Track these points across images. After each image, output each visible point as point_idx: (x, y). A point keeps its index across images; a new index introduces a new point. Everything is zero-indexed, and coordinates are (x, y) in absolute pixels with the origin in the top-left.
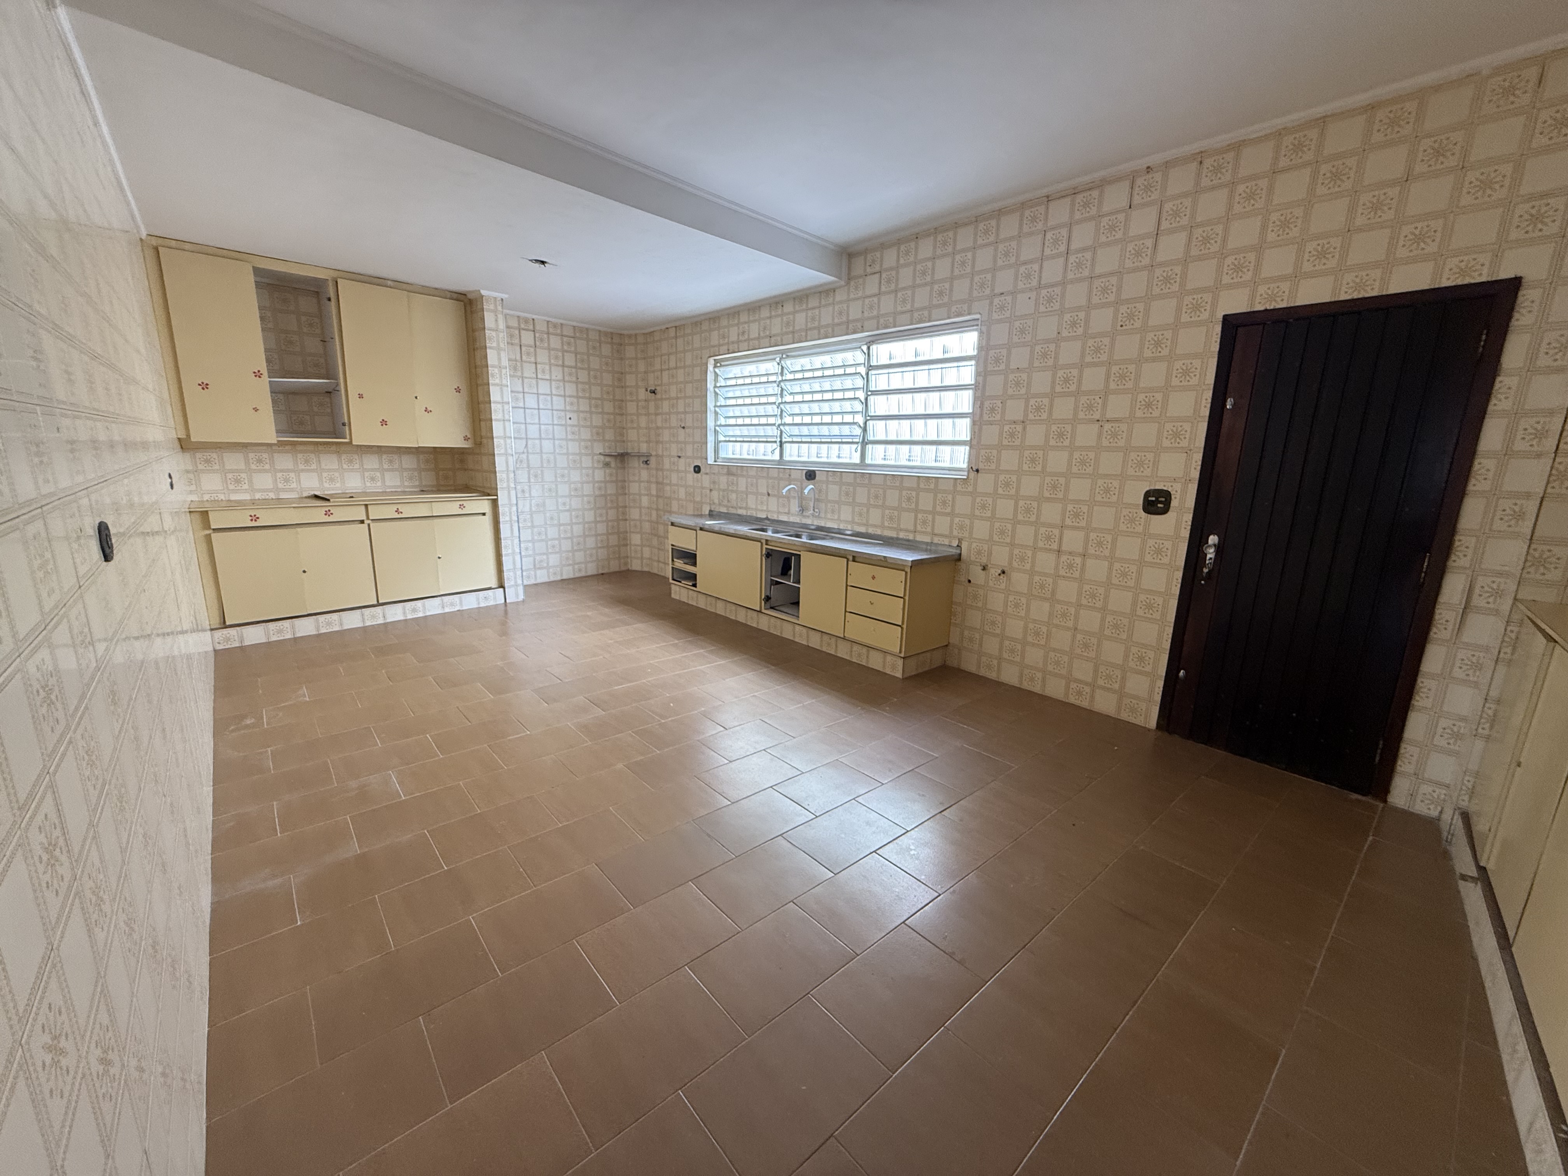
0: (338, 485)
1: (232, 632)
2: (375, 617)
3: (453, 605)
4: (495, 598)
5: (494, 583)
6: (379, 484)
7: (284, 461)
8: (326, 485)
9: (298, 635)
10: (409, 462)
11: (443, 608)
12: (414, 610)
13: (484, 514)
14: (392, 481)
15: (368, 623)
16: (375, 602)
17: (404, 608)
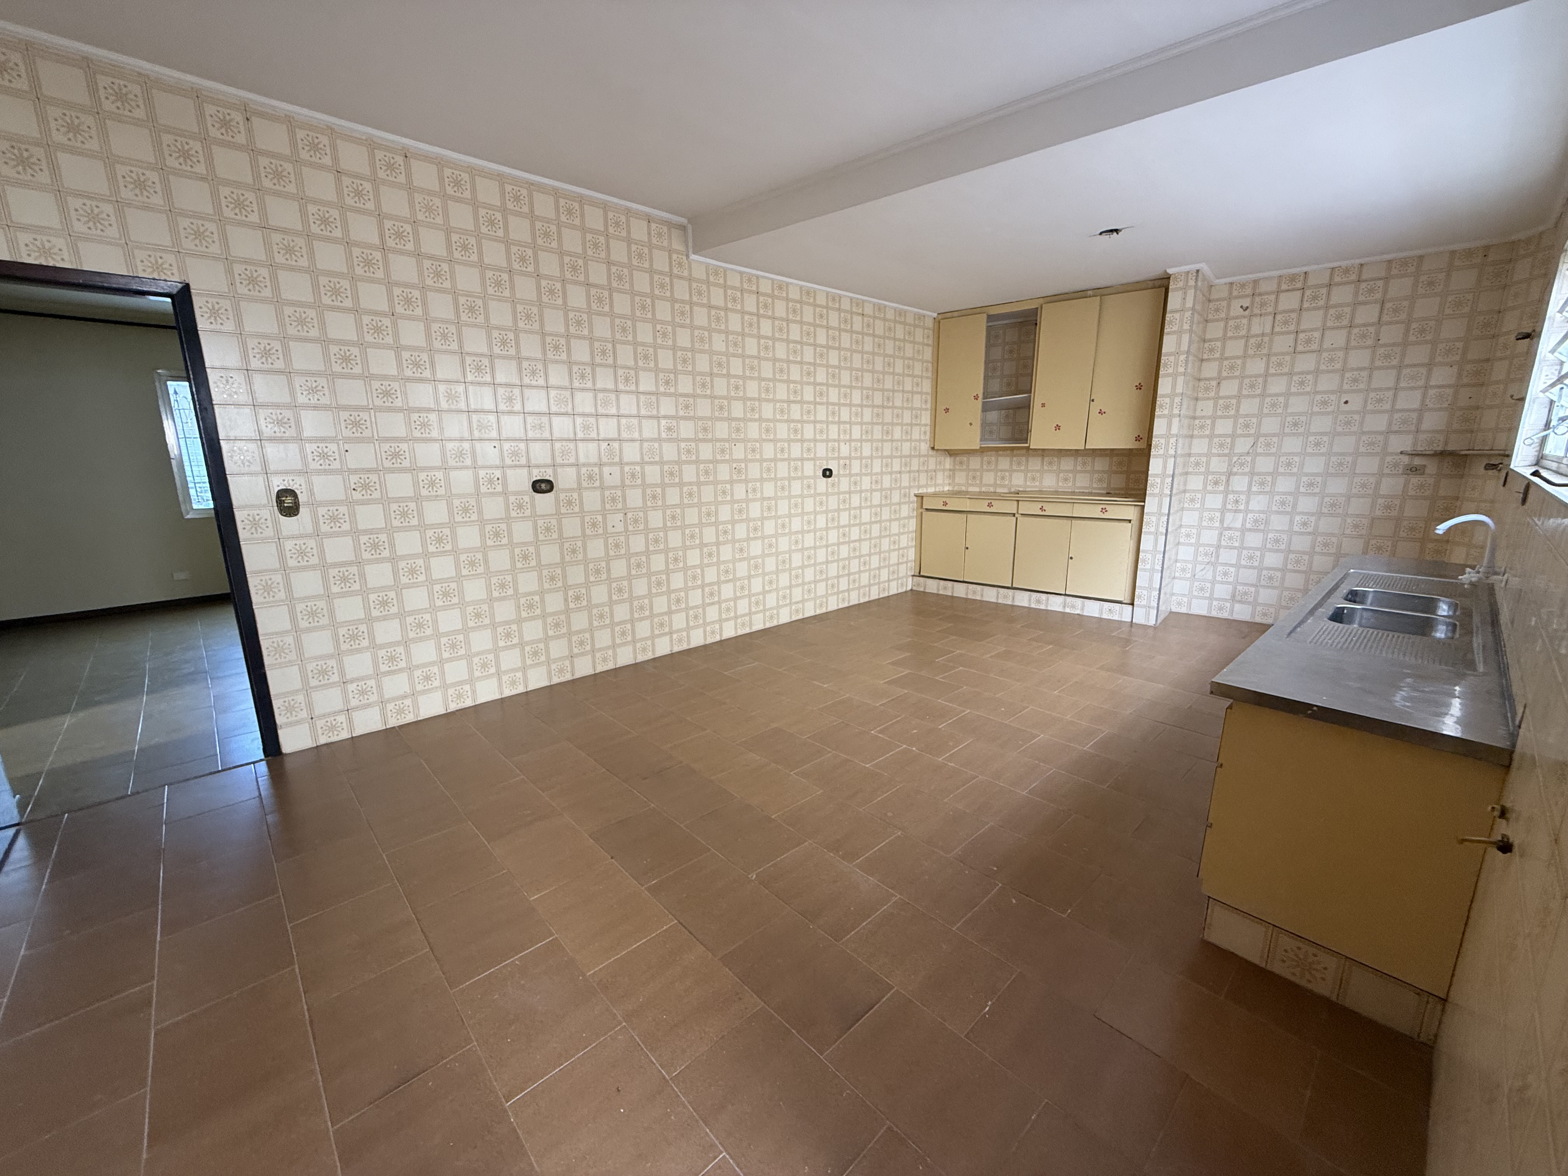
0: (1037, 484)
1: (922, 579)
2: (1006, 598)
3: (1076, 607)
4: (1121, 614)
5: (1124, 596)
6: (1070, 484)
7: (1004, 463)
8: (1028, 483)
9: (955, 595)
10: (1101, 464)
11: (1064, 607)
12: (1038, 602)
13: (1130, 521)
14: (1083, 482)
15: (1000, 601)
16: (1010, 585)
17: (1030, 596)
